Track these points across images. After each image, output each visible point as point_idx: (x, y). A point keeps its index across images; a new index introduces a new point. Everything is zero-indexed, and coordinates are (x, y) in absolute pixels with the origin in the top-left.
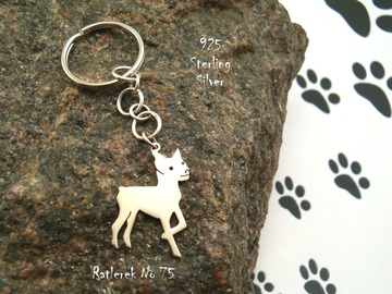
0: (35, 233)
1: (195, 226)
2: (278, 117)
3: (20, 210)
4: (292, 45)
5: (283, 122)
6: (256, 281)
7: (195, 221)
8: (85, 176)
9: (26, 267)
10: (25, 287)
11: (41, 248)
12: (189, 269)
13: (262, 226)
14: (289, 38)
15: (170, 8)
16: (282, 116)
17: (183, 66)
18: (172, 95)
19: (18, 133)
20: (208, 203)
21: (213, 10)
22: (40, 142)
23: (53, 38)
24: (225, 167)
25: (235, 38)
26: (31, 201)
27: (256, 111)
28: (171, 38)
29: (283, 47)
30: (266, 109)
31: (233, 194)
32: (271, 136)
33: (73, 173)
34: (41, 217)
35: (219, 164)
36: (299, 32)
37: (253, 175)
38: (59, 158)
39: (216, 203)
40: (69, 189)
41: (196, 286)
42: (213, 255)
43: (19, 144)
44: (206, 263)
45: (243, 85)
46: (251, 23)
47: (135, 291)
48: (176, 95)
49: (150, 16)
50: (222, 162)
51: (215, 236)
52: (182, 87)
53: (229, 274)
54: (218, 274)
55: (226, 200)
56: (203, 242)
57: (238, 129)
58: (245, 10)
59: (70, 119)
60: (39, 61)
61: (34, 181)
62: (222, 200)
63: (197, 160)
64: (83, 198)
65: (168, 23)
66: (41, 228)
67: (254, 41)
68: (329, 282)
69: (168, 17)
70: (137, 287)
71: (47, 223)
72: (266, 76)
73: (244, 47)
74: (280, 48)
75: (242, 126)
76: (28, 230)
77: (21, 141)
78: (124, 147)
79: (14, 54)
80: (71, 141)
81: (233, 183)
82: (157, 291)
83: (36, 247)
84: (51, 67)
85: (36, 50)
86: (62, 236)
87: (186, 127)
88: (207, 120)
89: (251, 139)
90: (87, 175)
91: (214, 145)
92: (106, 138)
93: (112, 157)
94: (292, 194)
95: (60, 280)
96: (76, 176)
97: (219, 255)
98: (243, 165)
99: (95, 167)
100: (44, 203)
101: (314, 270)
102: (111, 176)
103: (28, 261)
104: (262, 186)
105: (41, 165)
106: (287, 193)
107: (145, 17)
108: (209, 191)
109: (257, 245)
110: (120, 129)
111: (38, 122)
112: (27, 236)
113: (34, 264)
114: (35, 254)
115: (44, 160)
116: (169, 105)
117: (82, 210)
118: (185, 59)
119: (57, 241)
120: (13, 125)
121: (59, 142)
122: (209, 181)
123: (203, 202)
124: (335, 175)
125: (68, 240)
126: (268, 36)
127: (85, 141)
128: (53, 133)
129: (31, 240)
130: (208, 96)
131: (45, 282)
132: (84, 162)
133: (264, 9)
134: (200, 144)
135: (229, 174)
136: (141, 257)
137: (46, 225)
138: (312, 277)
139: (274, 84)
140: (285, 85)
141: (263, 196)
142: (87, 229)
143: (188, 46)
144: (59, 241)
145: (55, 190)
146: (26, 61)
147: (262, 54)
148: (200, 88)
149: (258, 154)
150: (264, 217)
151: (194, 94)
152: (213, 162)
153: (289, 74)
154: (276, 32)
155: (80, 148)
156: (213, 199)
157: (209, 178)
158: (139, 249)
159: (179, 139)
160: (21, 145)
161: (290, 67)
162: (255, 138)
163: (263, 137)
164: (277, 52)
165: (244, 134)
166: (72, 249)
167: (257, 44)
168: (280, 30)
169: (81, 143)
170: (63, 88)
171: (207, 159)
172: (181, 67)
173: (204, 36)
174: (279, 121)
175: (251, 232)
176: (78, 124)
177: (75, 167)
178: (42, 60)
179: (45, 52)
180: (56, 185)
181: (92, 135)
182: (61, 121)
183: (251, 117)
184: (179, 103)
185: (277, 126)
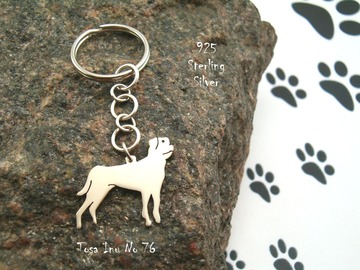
0: (19, 205)
1: (171, 199)
2: (249, 104)
3: (6, 184)
4: (263, 39)
5: (254, 109)
6: (228, 259)
7: (170, 195)
8: (67, 153)
9: (10, 237)
10: (9, 257)
11: (25, 220)
12: (165, 240)
13: (234, 206)
14: (259, 33)
15: (149, 3)
16: (253, 104)
17: (161, 55)
18: (150, 80)
19: (6, 114)
20: (183, 178)
21: (189, 6)
22: (27, 123)
23: (40, 29)
24: (199, 146)
25: (209, 30)
26: (15, 175)
27: (229, 97)
28: (150, 30)
29: (254, 41)
30: (237, 95)
31: (207, 172)
32: (242, 121)
33: (56, 150)
34: (26, 190)
35: (194, 144)
36: (269, 29)
37: (226, 157)
38: (44, 137)
39: (191, 179)
40: (52, 165)
41: (172, 257)
42: (188, 226)
43: (6, 124)
44: (181, 234)
46: (225, 18)
47: (113, 260)
48: (154, 80)
49: (130, 10)
50: (196, 141)
51: (189, 209)
52: (159, 73)
53: (202, 245)
54: (192, 245)
55: (200, 176)
56: (179, 214)
57: (212, 112)
58: (219, 7)
59: (55, 101)
60: (27, 49)
61: (20, 157)
62: (196, 176)
64: (65, 173)
65: (148, 16)
66: (25, 200)
67: (227, 34)
68: (297, 260)
69: (147, 11)
70: (115, 257)
71: (31, 196)
72: (239, 66)
73: (218, 39)
74: (250, 42)
75: (215, 110)
76: (13, 203)
77: (8, 121)
78: (105, 127)
79: (4, 44)
80: (54, 121)
81: (206, 161)
82: (134, 260)
83: (20, 218)
84: (38, 55)
85: (24, 40)
86: (45, 208)
87: (162, 109)
88: (182, 104)
89: (223, 122)
90: (70, 152)
91: (189, 126)
92: (88, 119)
93: (93, 136)
94: (262, 179)
95: (43, 251)
96: (59, 153)
97: (193, 227)
98: (216, 145)
99: (77, 144)
100: (29, 178)
101: (283, 250)
102: (92, 153)
103: (12, 233)
104: (234, 168)
105: (27, 143)
106: (257, 178)
107: (126, 10)
108: (184, 167)
109: (229, 223)
110: (101, 111)
111: (25, 104)
112: (12, 208)
113: (18, 235)
114: (19, 226)
115: (29, 138)
116: (147, 89)
117: (64, 184)
118: (163, 48)
119: (40, 214)
121: (44, 122)
122: (184, 158)
123: (178, 178)
124: (302, 163)
125: (51, 212)
126: (240, 30)
127: (68, 121)
128: (39, 114)
129: (16, 212)
130: (184, 82)
131: (28, 252)
132: (67, 140)
133: (236, 6)
134: (176, 124)
135: (203, 153)
136: (120, 229)
137: (30, 198)
138: (281, 255)
139: (245, 74)
140: (256, 76)
141: (235, 177)
142: (68, 202)
143: (166, 37)
144: (42, 213)
145: (39, 165)
146: (15, 50)
147: (234, 46)
148: (176, 74)
149: (231, 137)
150: (236, 197)
151: (171, 80)
152: (188, 141)
153: (259, 66)
154: (247, 28)
155: (63, 128)
156: (188, 175)
157: (184, 155)
158: (118, 221)
159: (156, 120)
160: (9, 125)
161: (260, 59)
162: (227, 121)
163: (235, 121)
164: (248, 45)
165: (217, 117)
166: (54, 221)
167: (229, 37)
168: (251, 26)
169: (65, 123)
170: (49, 74)
171: (182, 138)
172: (159, 55)
173: (181, 28)
174: (250, 108)
175: (224, 210)
176: (62, 106)
177: (58, 144)
178: (30, 49)
179: (33, 42)
180: (40, 161)
181: (75, 116)
182: (46, 103)
183: (223, 102)
184: (157, 87)
185: (248, 112)
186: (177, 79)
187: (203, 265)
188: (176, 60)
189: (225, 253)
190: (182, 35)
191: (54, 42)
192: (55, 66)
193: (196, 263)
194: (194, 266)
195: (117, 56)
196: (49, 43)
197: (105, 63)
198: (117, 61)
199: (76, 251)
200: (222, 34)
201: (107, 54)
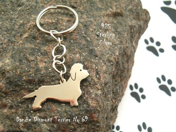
0: (4, 85)
1: (84, 90)
2: (132, 48)
4: (142, 17)
5: (135, 51)
6: (115, 130)
11: (6, 93)
12: (78, 111)
13: (120, 100)
14: (141, 13)
16: (135, 49)
18: (80, 29)
19: (4, 40)
20: (92, 79)
22: (14, 45)
23: (28, 1)
24: (103, 64)
25: (114, 8)
26: (4, 70)
27: (121, 42)
28: (84, 5)
29: (138, 17)
30: (126, 42)
31: (106, 78)
32: (128, 56)
34: (8, 78)
36: (146, 13)
37: (117, 73)
38: (21, 52)
39: (96, 80)
40: (24, 66)
42: (91, 105)
43: (4, 45)
44: (88, 108)
45: (116, 29)
46: (123, 4)
48: (82, 29)
50: (101, 62)
51: (93, 96)
52: (85, 26)
53: (99, 116)
54: (93, 115)
55: (101, 79)
56: (87, 98)
57: (111, 48)
59: (30, 35)
61: (7, 61)
62: (99, 79)
63: (89, 59)
64: (30, 71)
66: (7, 83)
67: (124, 11)
72: (128, 27)
73: (118, 13)
74: (136, 17)
75: (113, 47)
76: (1, 84)
77: (5, 44)
79: (9, 7)
80: (28, 45)
81: (105, 73)
83: (3, 92)
84: (25, 13)
85: (19, 6)
86: (17, 88)
87: (85, 43)
88: (96, 42)
89: (117, 54)
90: (34, 61)
91: (98, 53)
92: (46, 45)
93: (47, 54)
94: (137, 91)
95: (13, 110)
96: (28, 60)
98: (112, 65)
99: (38, 57)
100: (11, 72)
102: (45, 62)
104: (121, 80)
105: (12, 54)
106: (135, 90)
108: (93, 74)
109: (117, 109)
111: (14, 36)
113: (1, 101)
114: (2, 96)
115: (14, 52)
116: (78, 33)
117: (29, 77)
118: (89, 14)
119: (14, 91)
120: (2, 36)
121: (23, 45)
122: (94, 69)
125: (20, 91)
126: (131, 10)
127: (35, 46)
128: (21, 41)
129: (2, 89)
130: (98, 31)
131: (5, 111)
132: (33, 55)
134: (91, 52)
135: (104, 68)
137: (10, 82)
139: (131, 32)
140: (137, 35)
141: (122, 85)
142: (30, 86)
143: (91, 9)
145: (17, 66)
146: (14, 10)
147: (127, 17)
148: (94, 27)
149: (121, 63)
150: (122, 97)
151: (91, 29)
152: (97, 61)
153: (139, 30)
154: (135, 10)
155: (32, 48)
156: (95, 78)
157: (94, 68)
159: (81, 49)
160: (5, 46)
161: (140, 26)
162: (119, 54)
163: (124, 55)
164: (134, 19)
165: (114, 51)
167: (125, 13)
168: (137, 9)
169: (33, 46)
170: (29, 22)
171: (94, 59)
172: (87, 18)
173: (100, 6)
174: (133, 50)
175: (114, 101)
176: (33, 38)
177: (28, 56)
178: (21, 10)
179: (23, 7)
180: (17, 64)
181: (39, 44)
182: (25, 36)
183: (118, 44)
184: (83, 32)
185: (131, 52)
186: (95, 30)
187: (98, 127)
188: (95, 20)
190: (100, 9)
191: (34, 7)
192: (32, 19)
193: (94, 125)
194: (93, 127)
196: (31, 7)
197: (58, 19)
198: (64, 18)
199: (30, 112)
200: (121, 11)
201: (60, 15)
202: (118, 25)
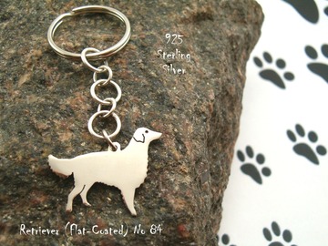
1: (157, 178)
2: (238, 80)
4: (250, 16)
5: (243, 86)
6: (220, 243)
7: (156, 173)
8: (45, 131)
12: (151, 222)
13: (225, 187)
14: (246, 9)
16: (242, 80)
17: (144, 29)
18: (133, 54)
20: (169, 155)
22: (4, 101)
23: (20, 8)
24: (187, 122)
25: (195, 5)
27: (217, 72)
28: (133, 5)
29: (241, 18)
30: (226, 70)
31: (196, 148)
32: (231, 98)
33: (33, 127)
35: (181, 119)
36: (256, 7)
37: (215, 134)
38: (20, 114)
39: (178, 156)
40: (29, 143)
41: (158, 240)
42: (176, 207)
44: (169, 215)
45: (203, 48)
48: (137, 53)
50: (184, 116)
51: (177, 188)
52: (143, 47)
53: (192, 227)
54: (181, 227)
55: (188, 152)
56: (166, 193)
57: (199, 87)
59: (33, 78)
60: (6, 28)
62: (183, 152)
63: (158, 114)
64: (42, 152)
67: (213, 9)
70: (96, 241)
71: (5, 177)
72: (226, 41)
73: (204, 14)
74: (238, 18)
75: (202, 85)
78: (85, 102)
80: (32, 99)
81: (194, 137)
84: (17, 34)
85: (4, 19)
86: (21, 190)
87: (147, 83)
88: (166, 80)
89: (212, 97)
90: (48, 129)
91: (175, 100)
92: (68, 95)
93: (73, 113)
94: (253, 161)
96: (36, 130)
97: (182, 207)
98: (205, 120)
99: (56, 121)
100: (4, 158)
101: (277, 233)
102: (72, 131)
104: (224, 147)
105: (2, 121)
106: (248, 160)
108: (171, 143)
109: (221, 205)
110: (82, 87)
111: (2, 82)
115: (5, 116)
116: (131, 64)
117: (42, 164)
118: (147, 23)
119: (16, 196)
121: (22, 100)
122: (170, 134)
123: (165, 155)
124: (293, 144)
125: (27, 194)
126: (227, 6)
127: (47, 98)
128: (16, 92)
131: (3, 238)
132: (45, 117)
134: (161, 99)
135: (191, 128)
136: (102, 211)
137: (5, 179)
138: (275, 239)
139: (233, 50)
140: (244, 53)
141: (226, 156)
142: (46, 183)
143: (150, 12)
144: (18, 195)
145: (15, 144)
147: (221, 21)
148: (161, 48)
149: (220, 113)
150: (227, 178)
151: (155, 53)
152: (174, 116)
153: (247, 43)
154: (234, 4)
155: (41, 104)
156: (175, 152)
157: (170, 130)
158: (100, 202)
159: (140, 95)
161: (248, 36)
162: (216, 96)
163: (223, 97)
164: (235, 22)
165: (205, 91)
166: (31, 204)
167: (216, 12)
168: (238, 2)
169: (43, 100)
170: (28, 51)
171: (168, 113)
172: (143, 30)
173: (165, 3)
174: (240, 84)
175: (214, 190)
176: (41, 83)
177: (35, 121)
178: (9, 27)
179: (12, 20)
180: (15, 139)
181: (54, 93)
182: (24, 81)
183: (211, 77)
184: (140, 61)
185: (237, 88)
188: (161, 34)
189: (217, 237)
190: (168, 10)
191: (33, 19)
192: (34, 43)
195: (99, 31)
196: (29, 20)
197: (86, 38)
198: (99, 36)
201: (88, 30)
202: (206, 39)
